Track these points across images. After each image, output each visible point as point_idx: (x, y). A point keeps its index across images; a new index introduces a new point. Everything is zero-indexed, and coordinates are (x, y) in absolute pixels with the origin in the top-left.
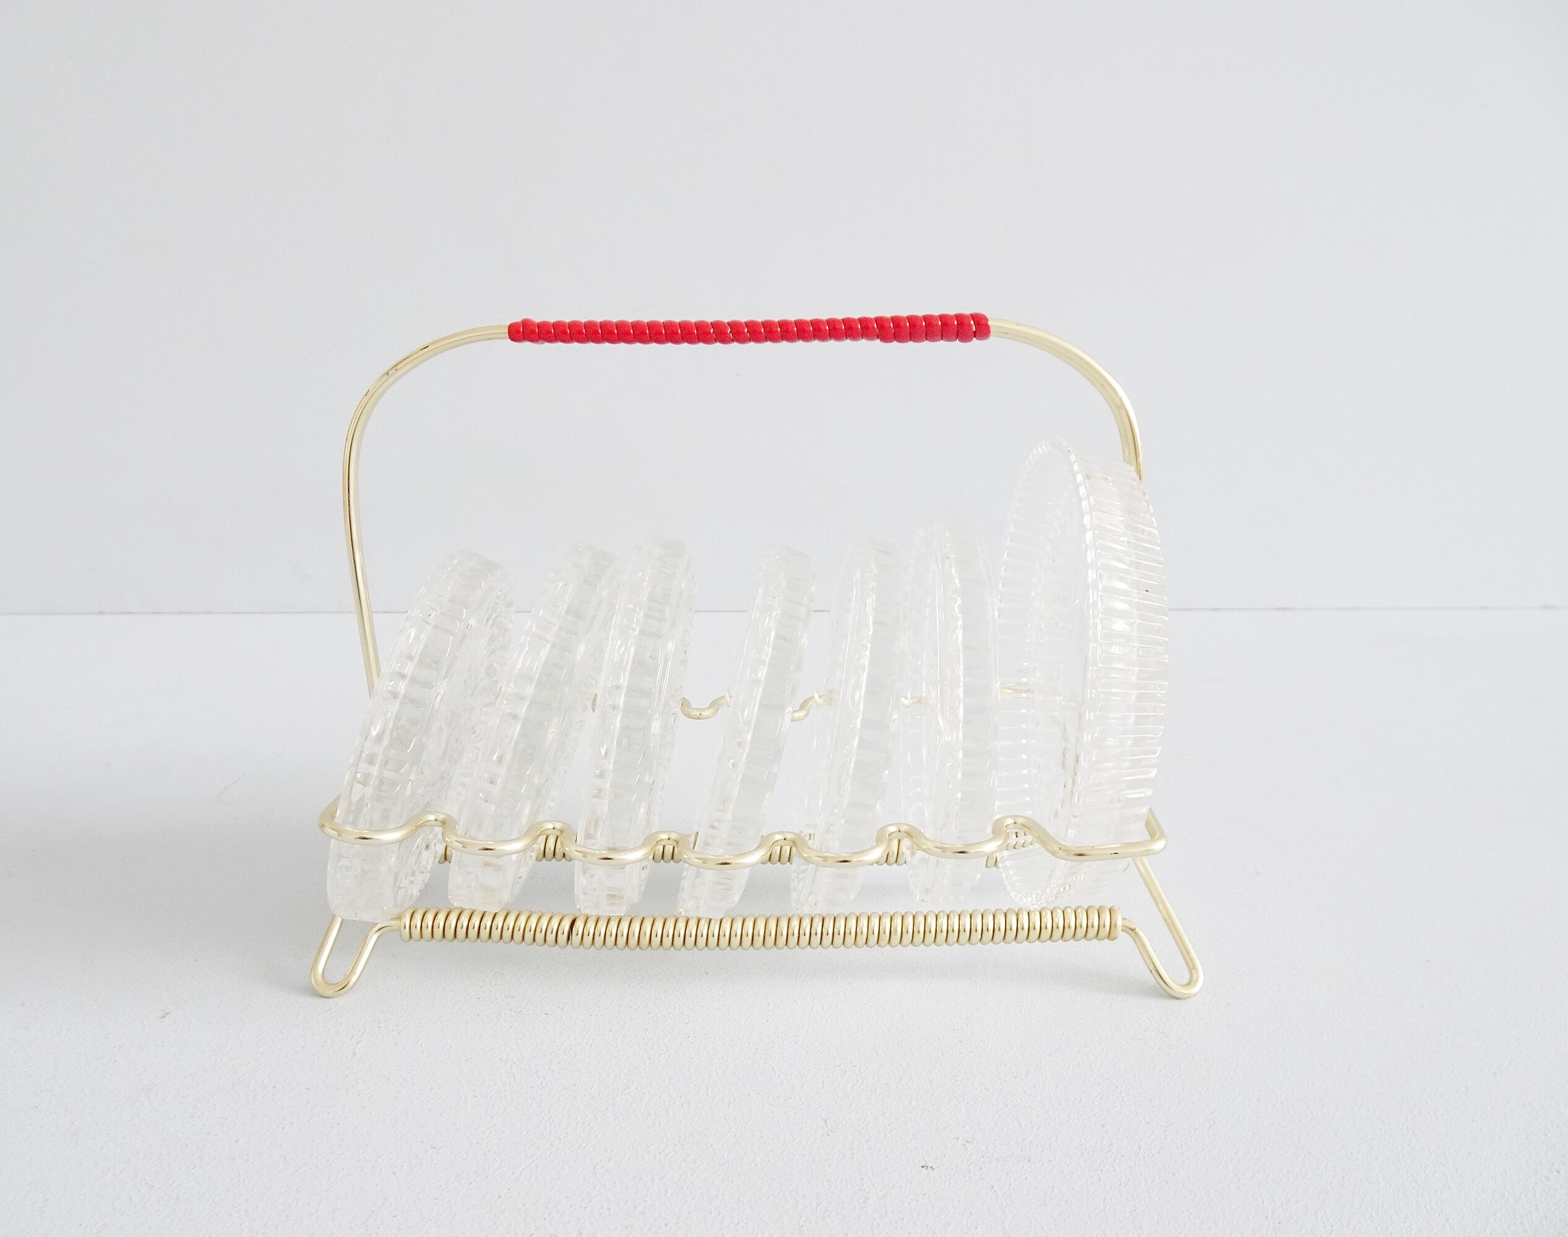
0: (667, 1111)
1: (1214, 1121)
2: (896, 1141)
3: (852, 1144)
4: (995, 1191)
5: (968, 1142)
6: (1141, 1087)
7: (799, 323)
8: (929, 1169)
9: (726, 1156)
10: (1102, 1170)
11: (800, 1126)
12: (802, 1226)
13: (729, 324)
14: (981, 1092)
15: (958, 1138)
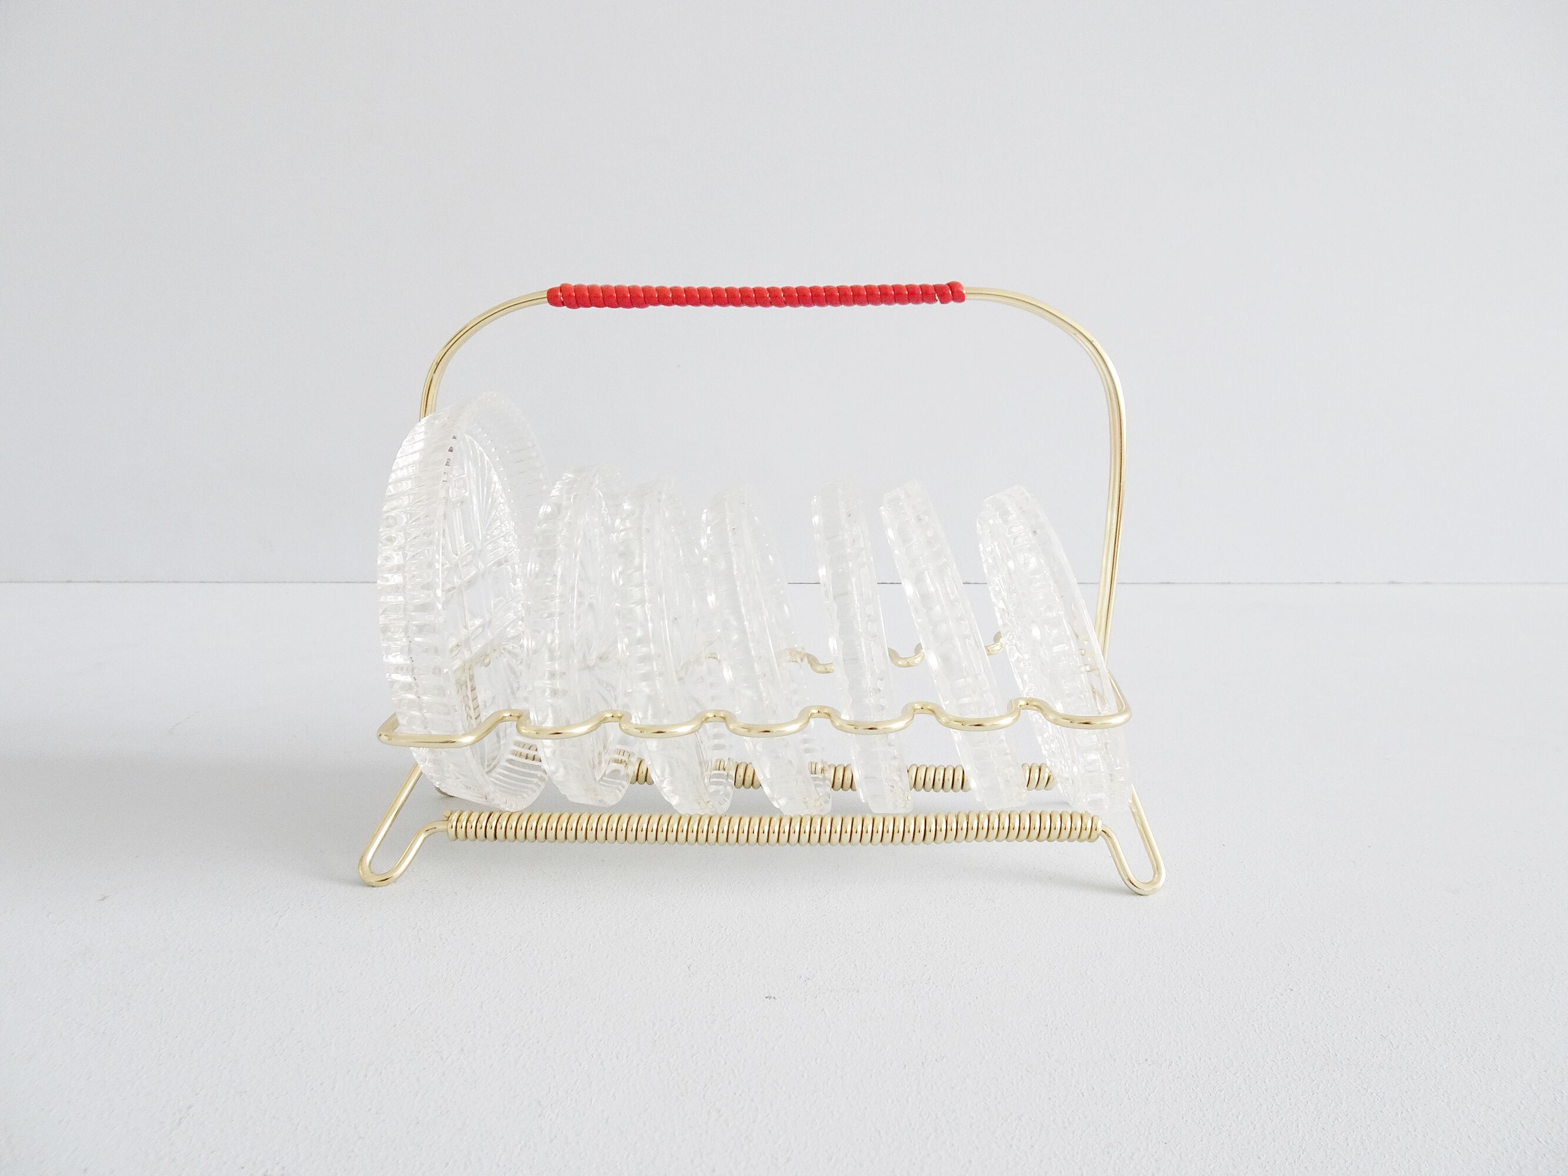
0: (552, 962)
1: (1019, 961)
2: (748, 980)
3: (709, 982)
4: (825, 1013)
5: (809, 979)
6: (963, 937)
7: (701, 290)
8: (772, 999)
9: (598, 993)
10: (918, 996)
11: (666, 971)
12: (656, 1041)
13: (768, 289)
14: (827, 944)
15: (801, 977)
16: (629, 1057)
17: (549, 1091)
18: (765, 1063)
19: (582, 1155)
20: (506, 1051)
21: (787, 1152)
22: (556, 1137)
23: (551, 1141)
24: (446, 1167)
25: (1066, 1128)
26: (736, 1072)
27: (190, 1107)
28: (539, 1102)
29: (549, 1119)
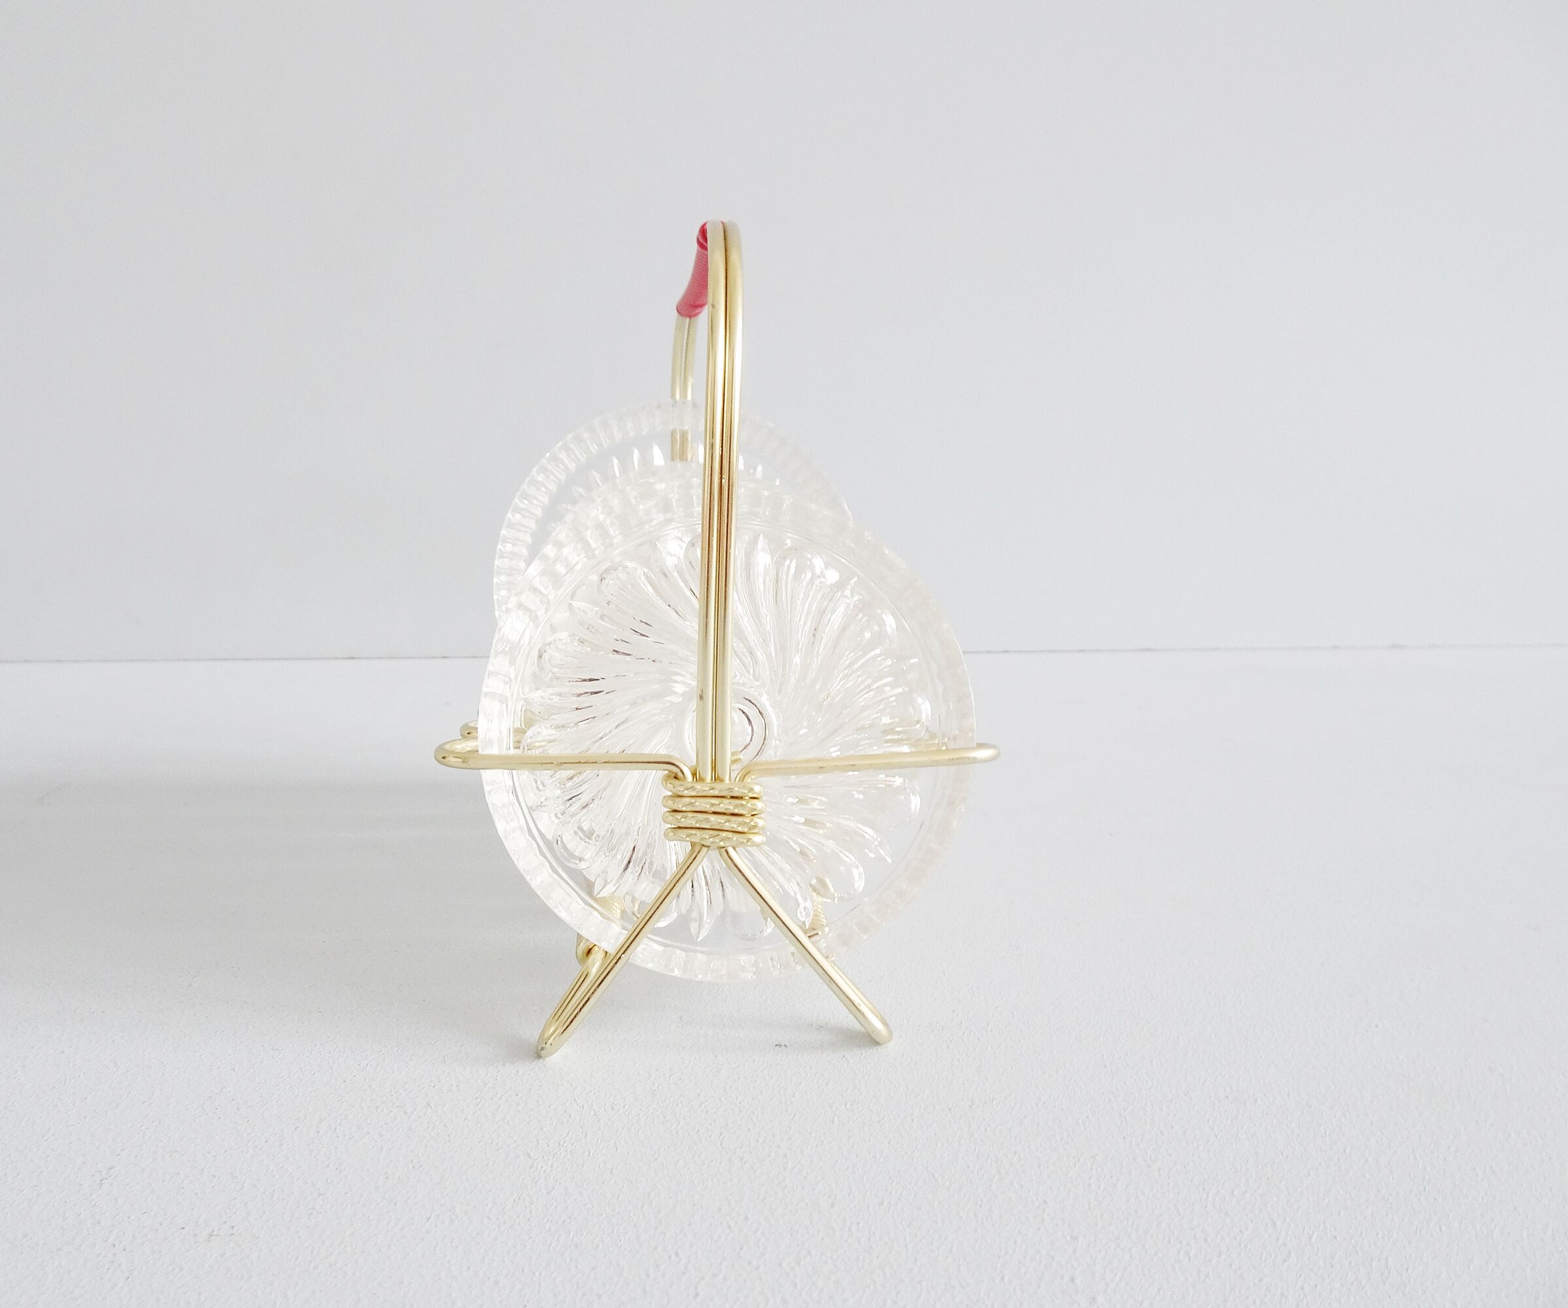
16: (627, 1107)
17: (538, 1143)
18: (787, 1110)
19: (588, 1206)
20: (480, 1105)
21: (829, 1197)
22: (554, 1188)
23: (549, 1193)
24: (427, 1221)
25: (1149, 1166)
26: (755, 1120)
27: (111, 1169)
28: (528, 1154)
29: (542, 1171)
